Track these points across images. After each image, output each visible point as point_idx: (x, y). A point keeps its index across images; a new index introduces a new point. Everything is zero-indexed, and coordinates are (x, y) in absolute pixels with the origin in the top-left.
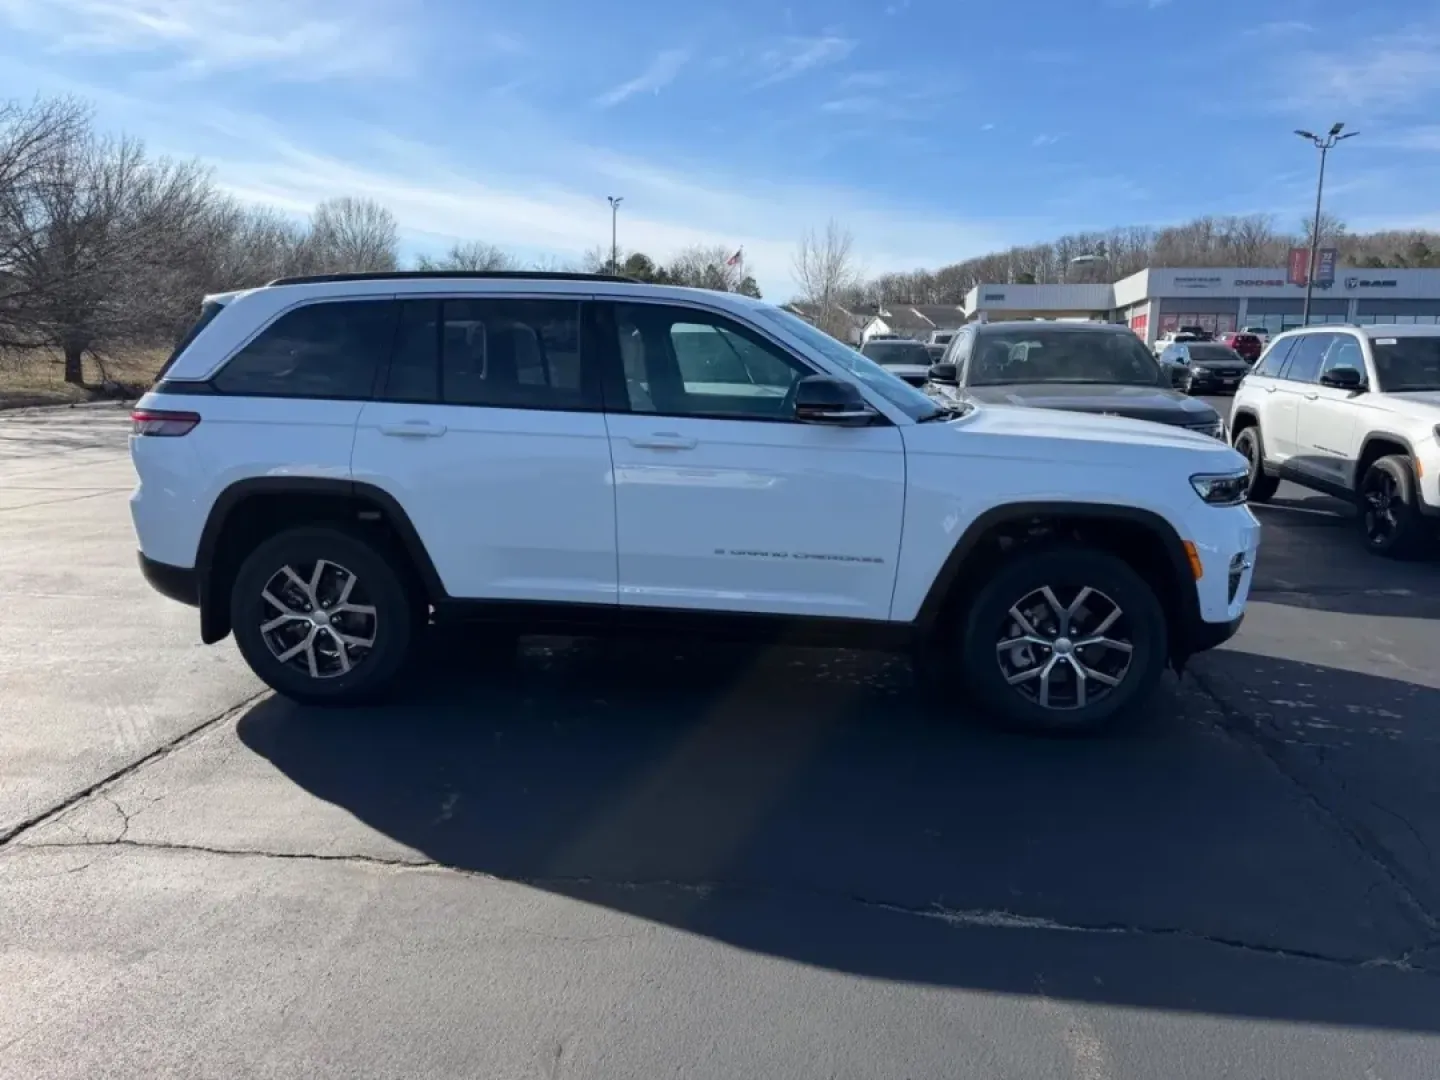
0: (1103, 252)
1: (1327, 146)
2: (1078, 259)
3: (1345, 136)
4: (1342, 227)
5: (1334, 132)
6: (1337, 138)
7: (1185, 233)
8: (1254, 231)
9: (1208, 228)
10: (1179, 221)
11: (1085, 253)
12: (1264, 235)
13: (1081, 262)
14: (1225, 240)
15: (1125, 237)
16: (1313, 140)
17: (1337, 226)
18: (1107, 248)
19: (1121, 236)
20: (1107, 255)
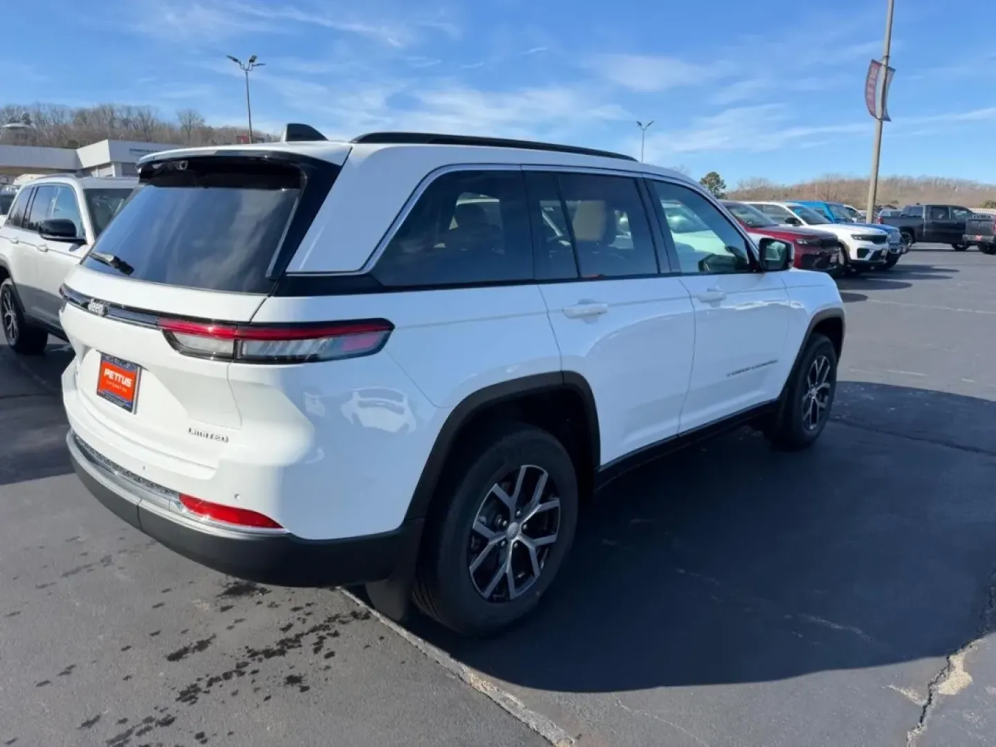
0: (28, 122)
1: (248, 70)
2: (9, 125)
3: (258, 65)
4: (203, 121)
5: (252, 61)
6: (253, 66)
7: (95, 113)
8: (146, 118)
9: (112, 113)
10: (89, 104)
11: (13, 121)
12: (153, 121)
13: (11, 128)
14: (126, 122)
15: (46, 113)
16: (238, 64)
17: (199, 120)
18: (32, 118)
19: (42, 111)
20: (34, 125)
